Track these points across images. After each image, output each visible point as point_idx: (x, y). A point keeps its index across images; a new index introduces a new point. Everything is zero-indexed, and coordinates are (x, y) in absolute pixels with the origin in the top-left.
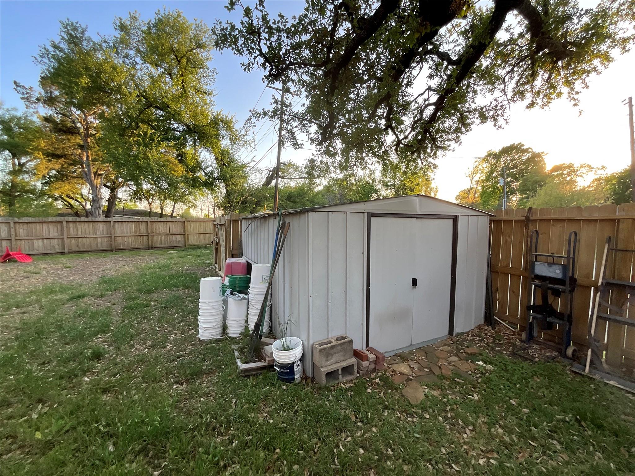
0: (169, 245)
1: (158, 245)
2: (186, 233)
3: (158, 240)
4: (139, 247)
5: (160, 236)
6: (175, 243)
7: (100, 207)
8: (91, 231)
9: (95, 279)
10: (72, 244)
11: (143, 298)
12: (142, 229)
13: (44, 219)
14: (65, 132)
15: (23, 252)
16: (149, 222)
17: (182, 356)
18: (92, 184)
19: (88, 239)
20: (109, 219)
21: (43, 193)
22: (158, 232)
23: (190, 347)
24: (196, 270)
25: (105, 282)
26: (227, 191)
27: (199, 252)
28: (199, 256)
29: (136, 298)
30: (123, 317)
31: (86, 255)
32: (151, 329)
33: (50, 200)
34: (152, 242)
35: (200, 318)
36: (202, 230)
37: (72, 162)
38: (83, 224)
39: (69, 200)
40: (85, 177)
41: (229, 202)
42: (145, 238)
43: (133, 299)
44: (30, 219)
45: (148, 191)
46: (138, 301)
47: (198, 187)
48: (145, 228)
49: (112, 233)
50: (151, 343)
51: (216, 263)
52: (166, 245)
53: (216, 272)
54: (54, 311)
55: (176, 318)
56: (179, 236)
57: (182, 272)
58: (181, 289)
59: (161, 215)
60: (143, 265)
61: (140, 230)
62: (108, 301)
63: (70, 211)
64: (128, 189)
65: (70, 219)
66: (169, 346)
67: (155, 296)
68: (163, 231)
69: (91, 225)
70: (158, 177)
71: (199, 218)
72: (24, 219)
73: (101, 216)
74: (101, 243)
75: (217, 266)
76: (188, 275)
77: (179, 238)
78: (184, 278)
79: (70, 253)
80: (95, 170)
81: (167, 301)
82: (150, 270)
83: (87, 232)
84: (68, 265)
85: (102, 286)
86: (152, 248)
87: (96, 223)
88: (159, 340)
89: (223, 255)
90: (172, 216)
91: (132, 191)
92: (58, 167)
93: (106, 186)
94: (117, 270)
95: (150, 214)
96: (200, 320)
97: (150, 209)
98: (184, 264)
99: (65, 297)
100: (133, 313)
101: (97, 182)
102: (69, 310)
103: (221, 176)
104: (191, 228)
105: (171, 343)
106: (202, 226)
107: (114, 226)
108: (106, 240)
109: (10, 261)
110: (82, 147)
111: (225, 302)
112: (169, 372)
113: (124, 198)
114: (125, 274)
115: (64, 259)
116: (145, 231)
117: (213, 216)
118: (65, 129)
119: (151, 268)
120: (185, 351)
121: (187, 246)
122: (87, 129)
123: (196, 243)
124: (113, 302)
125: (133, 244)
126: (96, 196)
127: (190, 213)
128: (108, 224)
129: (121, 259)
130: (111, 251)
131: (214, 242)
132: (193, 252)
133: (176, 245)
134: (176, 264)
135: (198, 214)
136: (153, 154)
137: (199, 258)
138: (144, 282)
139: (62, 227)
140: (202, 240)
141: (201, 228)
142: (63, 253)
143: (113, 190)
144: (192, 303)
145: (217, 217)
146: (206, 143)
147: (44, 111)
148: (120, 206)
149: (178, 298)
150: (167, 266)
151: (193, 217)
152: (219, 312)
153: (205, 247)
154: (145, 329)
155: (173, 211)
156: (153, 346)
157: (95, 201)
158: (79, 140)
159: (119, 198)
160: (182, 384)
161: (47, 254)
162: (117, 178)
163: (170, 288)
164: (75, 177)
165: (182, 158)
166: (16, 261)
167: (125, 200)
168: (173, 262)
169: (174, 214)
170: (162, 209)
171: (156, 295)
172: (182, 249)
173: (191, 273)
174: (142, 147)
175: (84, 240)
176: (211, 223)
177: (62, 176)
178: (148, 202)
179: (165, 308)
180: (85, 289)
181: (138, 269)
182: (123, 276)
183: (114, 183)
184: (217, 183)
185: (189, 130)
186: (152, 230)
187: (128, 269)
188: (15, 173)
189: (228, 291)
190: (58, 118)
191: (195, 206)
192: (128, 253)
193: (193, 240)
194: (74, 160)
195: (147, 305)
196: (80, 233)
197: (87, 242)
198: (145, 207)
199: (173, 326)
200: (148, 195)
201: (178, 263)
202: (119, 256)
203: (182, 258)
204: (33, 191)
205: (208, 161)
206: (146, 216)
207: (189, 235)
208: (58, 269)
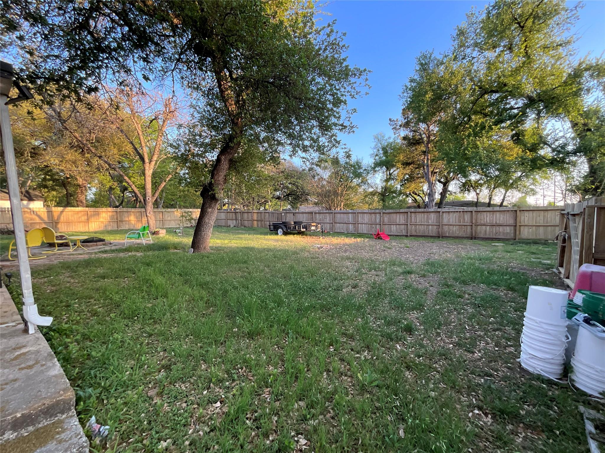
0: (494, 237)
1: (482, 236)
2: (518, 224)
3: (482, 231)
4: (462, 236)
5: (484, 227)
6: (501, 234)
7: (433, 200)
8: (425, 220)
9: (422, 260)
10: (412, 229)
11: (458, 288)
12: (466, 219)
13: (398, 211)
14: (414, 144)
15: (386, 233)
16: (473, 212)
17: (491, 375)
18: (429, 182)
19: (423, 226)
20: (439, 210)
21: (400, 193)
22: (482, 222)
23: (505, 370)
24: (528, 270)
25: (428, 264)
26: (591, 167)
27: (534, 248)
28: (533, 253)
29: (451, 285)
30: (436, 301)
31: (421, 239)
32: (460, 325)
33: (404, 197)
34: (476, 232)
35: (524, 338)
36: (542, 222)
37: (417, 166)
38: (420, 214)
39: (415, 196)
40: (425, 176)
41: (593, 183)
42: (469, 228)
43: (448, 286)
44: (391, 211)
45: (476, 182)
46: (452, 290)
47: (540, 168)
48: (469, 218)
49: (441, 222)
50: (457, 340)
51: (561, 266)
52: (491, 236)
53: (560, 278)
54: (391, 280)
55: (491, 323)
56: (508, 228)
57: (507, 269)
58: (502, 288)
59: (489, 205)
60: (463, 254)
61: (464, 220)
62: (428, 282)
63: (415, 204)
64: (458, 182)
65: (413, 210)
66: (477, 355)
67: (469, 289)
68: (488, 222)
69: (426, 214)
70: (486, 165)
71: (539, 207)
72: (387, 211)
73: (434, 207)
74: (432, 231)
75: (562, 270)
76: (513, 274)
77: (508, 229)
78: (507, 277)
79: (411, 236)
80: (432, 170)
81: (482, 299)
82: (469, 260)
83: (423, 220)
84: (408, 245)
85: (426, 268)
86: (475, 238)
87: (429, 213)
88: (467, 341)
89: (576, 257)
90: (501, 205)
91: (461, 184)
92: (408, 171)
93: (440, 181)
94: (440, 255)
95: (476, 204)
96: (523, 340)
97: (478, 199)
98: (511, 260)
99: (400, 270)
100: (446, 300)
101: (433, 179)
102: (400, 281)
103: (580, 147)
104: (525, 218)
105: (479, 351)
106: (542, 217)
107: (442, 215)
108: (435, 227)
109: (379, 238)
110: (424, 153)
111: (572, 331)
112: (471, 389)
113: (454, 191)
114: (445, 260)
115: (406, 241)
116: (469, 221)
117: (562, 204)
118: (414, 142)
119: (470, 258)
120: (497, 370)
121: (517, 240)
122: (429, 137)
123: (531, 237)
124: (432, 283)
125: (457, 233)
126: (431, 191)
127: (526, 202)
128: (438, 214)
129: (445, 245)
130: (439, 237)
131: (561, 239)
132: (526, 247)
133: (503, 237)
134: (500, 258)
135: (538, 202)
136: (483, 142)
137: (533, 256)
138: (460, 272)
139: (407, 216)
140: (541, 234)
141: (540, 219)
142: (407, 236)
143: (445, 184)
144: (516, 311)
145: (568, 204)
146: (556, 109)
147: (403, 133)
148: (449, 198)
149: (497, 299)
150: (490, 259)
151: (530, 206)
152: (559, 343)
153: (545, 243)
154: (454, 322)
155: (503, 200)
156: (458, 345)
157: (431, 195)
158: (423, 148)
159: (449, 191)
160: (486, 415)
161: (398, 236)
162: (449, 173)
163: (488, 284)
164: (419, 178)
165: (517, 138)
166: (382, 239)
167: (455, 193)
168: (496, 256)
169: (505, 204)
170: (490, 199)
171: (471, 289)
172: (510, 243)
173: (518, 272)
174: (471, 138)
175: (420, 226)
176: (558, 213)
177: (411, 179)
178: (476, 192)
179: (479, 306)
180: (414, 267)
181: (458, 257)
182: (443, 262)
183: (447, 178)
184: (574, 158)
185: (532, 102)
186: (476, 220)
187: (449, 255)
188: (387, 180)
189: (580, 316)
190: (411, 135)
191: (534, 192)
192: (451, 241)
193: (526, 233)
194: (419, 165)
195: (459, 296)
196: (418, 221)
197: (422, 228)
198: (473, 197)
199: (486, 331)
200: (476, 186)
201: (503, 258)
202: (444, 243)
203: (509, 252)
204: (395, 192)
205: (557, 131)
206: (472, 206)
207: (522, 228)
208: (401, 248)
